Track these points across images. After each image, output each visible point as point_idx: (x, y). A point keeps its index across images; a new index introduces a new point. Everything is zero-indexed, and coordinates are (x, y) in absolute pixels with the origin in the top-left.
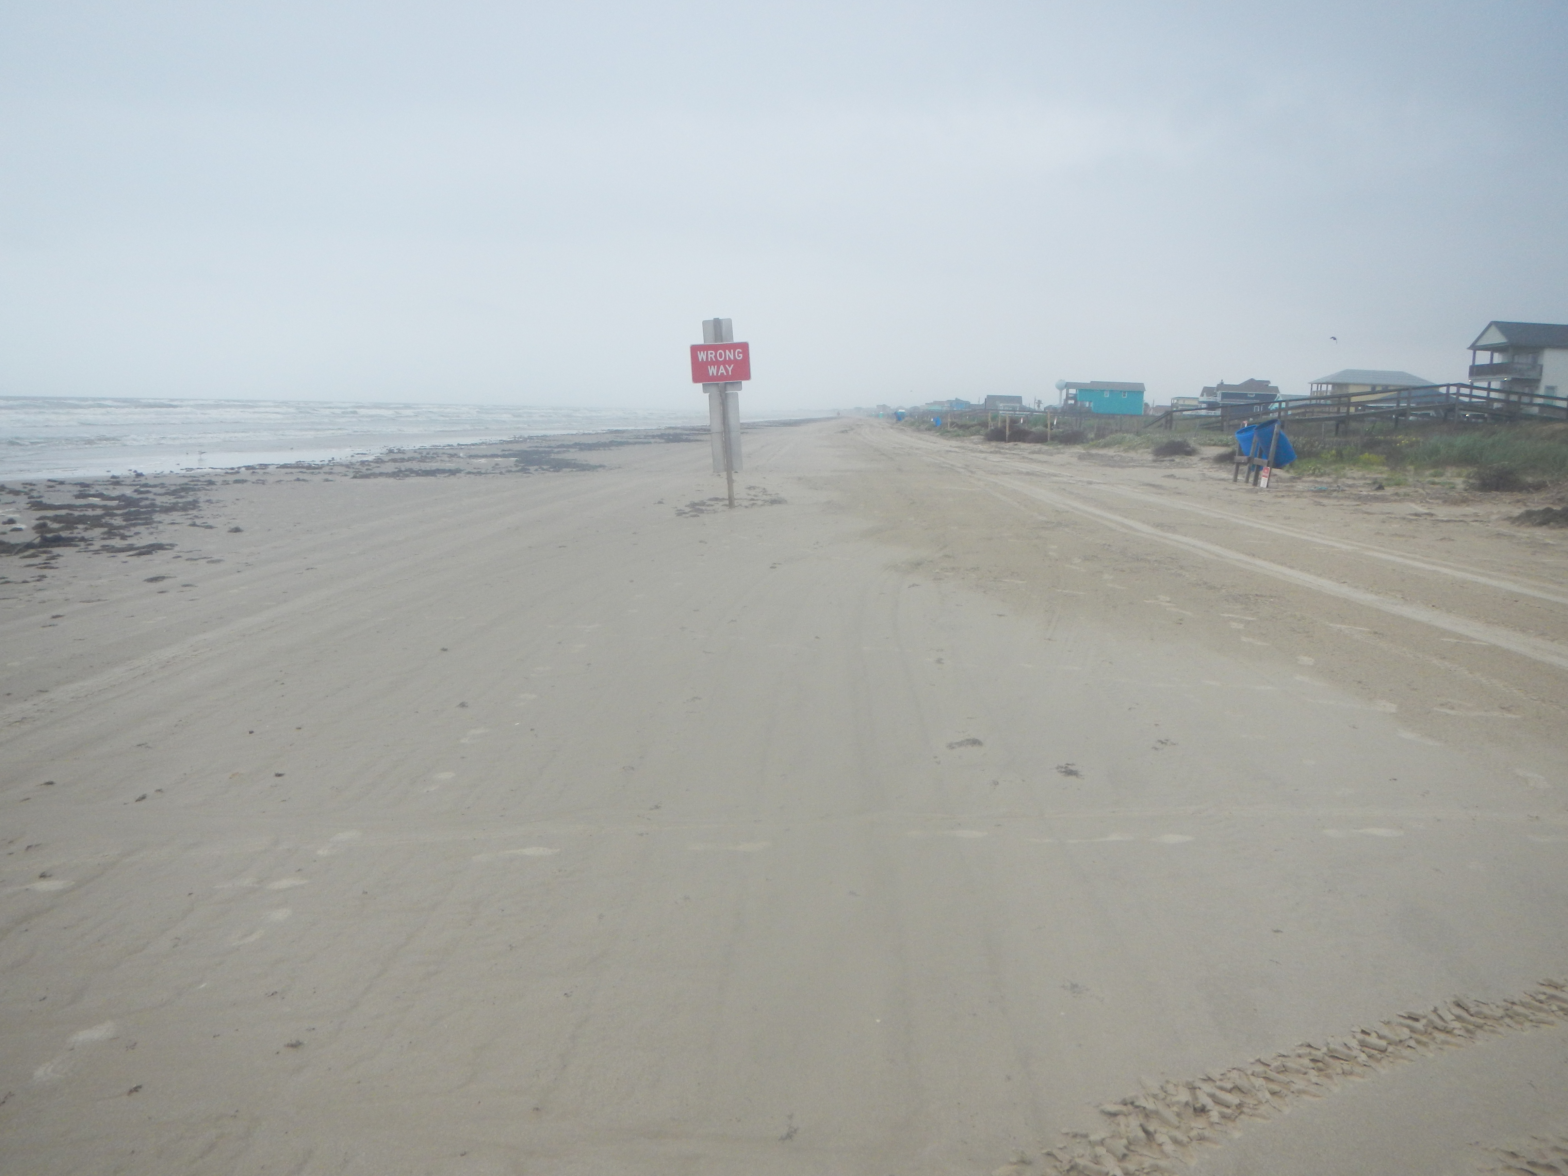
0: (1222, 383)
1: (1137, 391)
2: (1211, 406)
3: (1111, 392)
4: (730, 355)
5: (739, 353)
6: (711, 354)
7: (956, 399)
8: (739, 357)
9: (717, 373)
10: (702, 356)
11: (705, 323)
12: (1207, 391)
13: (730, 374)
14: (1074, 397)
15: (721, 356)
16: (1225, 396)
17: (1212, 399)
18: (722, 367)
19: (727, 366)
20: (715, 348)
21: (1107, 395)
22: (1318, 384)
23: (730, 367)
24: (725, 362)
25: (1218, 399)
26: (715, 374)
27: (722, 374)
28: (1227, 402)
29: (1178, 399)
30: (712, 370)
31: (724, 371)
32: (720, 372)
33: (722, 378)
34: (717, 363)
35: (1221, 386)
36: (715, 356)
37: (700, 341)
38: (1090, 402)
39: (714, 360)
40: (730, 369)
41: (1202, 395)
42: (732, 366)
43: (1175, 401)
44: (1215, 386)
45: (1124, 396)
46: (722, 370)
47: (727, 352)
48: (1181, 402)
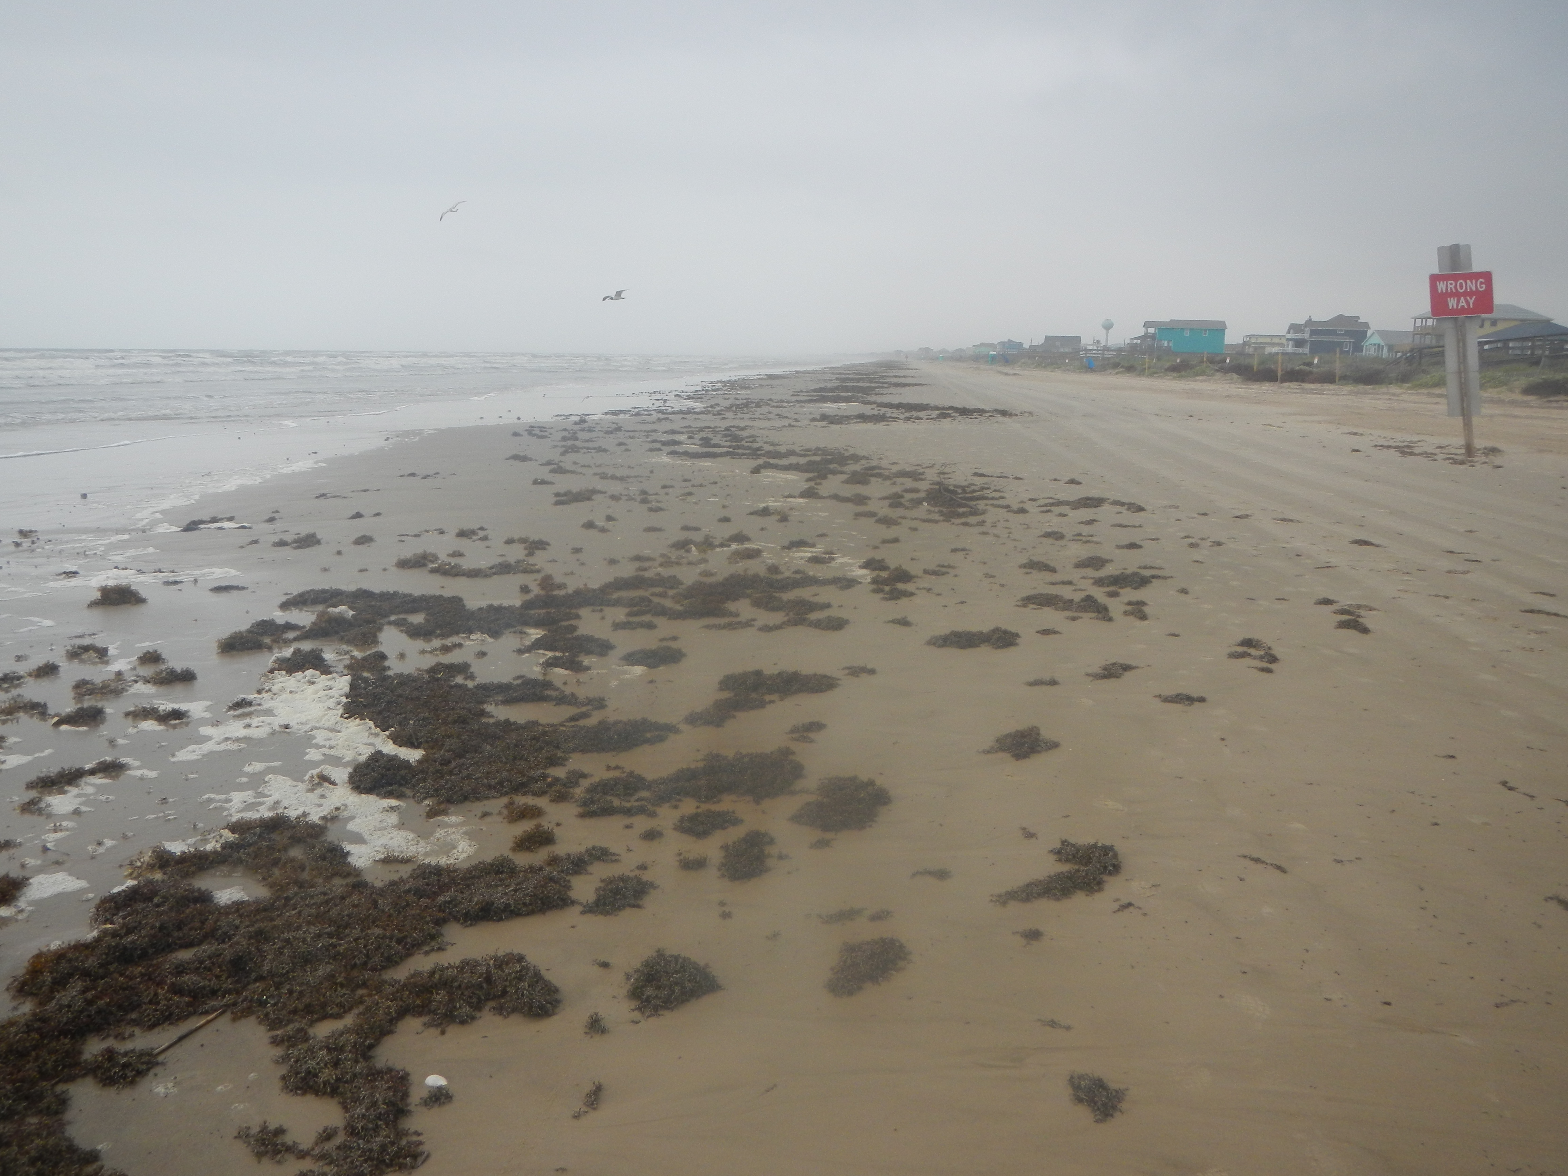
0: (1310, 320)
1: (1218, 329)
2: (1299, 343)
3: (1191, 330)
4: (1471, 285)
5: (1481, 283)
6: (1451, 284)
7: (1009, 340)
8: (1482, 288)
9: (1457, 305)
10: (1441, 286)
11: (1440, 249)
12: (1294, 328)
13: (1471, 306)
14: (1153, 337)
15: (1461, 287)
16: (1313, 332)
17: (1299, 336)
18: (1462, 299)
19: (1468, 298)
20: (1455, 278)
21: (1187, 334)
22: (1422, 319)
23: (1471, 298)
24: (1466, 294)
25: (1306, 336)
26: (1455, 307)
27: (1463, 307)
28: (1315, 338)
29: (1250, 336)
30: (1452, 303)
31: (1464, 304)
32: (1461, 304)
33: (1462, 311)
34: (1457, 295)
35: (1310, 322)
36: (1456, 287)
37: (1436, 271)
38: (1169, 341)
39: (1454, 291)
40: (1471, 302)
41: (1288, 332)
42: (1474, 298)
43: (1248, 339)
44: (1303, 322)
45: (1205, 334)
46: (1463, 303)
47: (1469, 282)
48: (1253, 340)
